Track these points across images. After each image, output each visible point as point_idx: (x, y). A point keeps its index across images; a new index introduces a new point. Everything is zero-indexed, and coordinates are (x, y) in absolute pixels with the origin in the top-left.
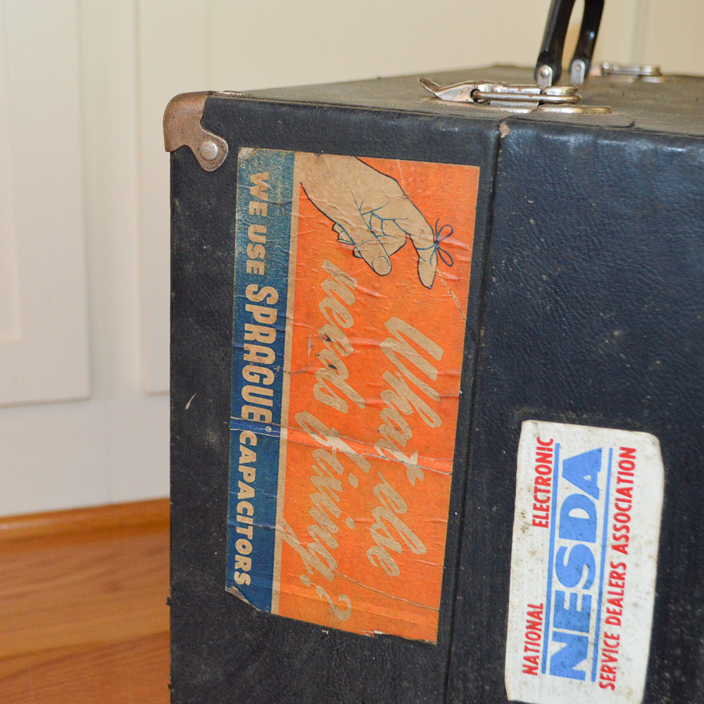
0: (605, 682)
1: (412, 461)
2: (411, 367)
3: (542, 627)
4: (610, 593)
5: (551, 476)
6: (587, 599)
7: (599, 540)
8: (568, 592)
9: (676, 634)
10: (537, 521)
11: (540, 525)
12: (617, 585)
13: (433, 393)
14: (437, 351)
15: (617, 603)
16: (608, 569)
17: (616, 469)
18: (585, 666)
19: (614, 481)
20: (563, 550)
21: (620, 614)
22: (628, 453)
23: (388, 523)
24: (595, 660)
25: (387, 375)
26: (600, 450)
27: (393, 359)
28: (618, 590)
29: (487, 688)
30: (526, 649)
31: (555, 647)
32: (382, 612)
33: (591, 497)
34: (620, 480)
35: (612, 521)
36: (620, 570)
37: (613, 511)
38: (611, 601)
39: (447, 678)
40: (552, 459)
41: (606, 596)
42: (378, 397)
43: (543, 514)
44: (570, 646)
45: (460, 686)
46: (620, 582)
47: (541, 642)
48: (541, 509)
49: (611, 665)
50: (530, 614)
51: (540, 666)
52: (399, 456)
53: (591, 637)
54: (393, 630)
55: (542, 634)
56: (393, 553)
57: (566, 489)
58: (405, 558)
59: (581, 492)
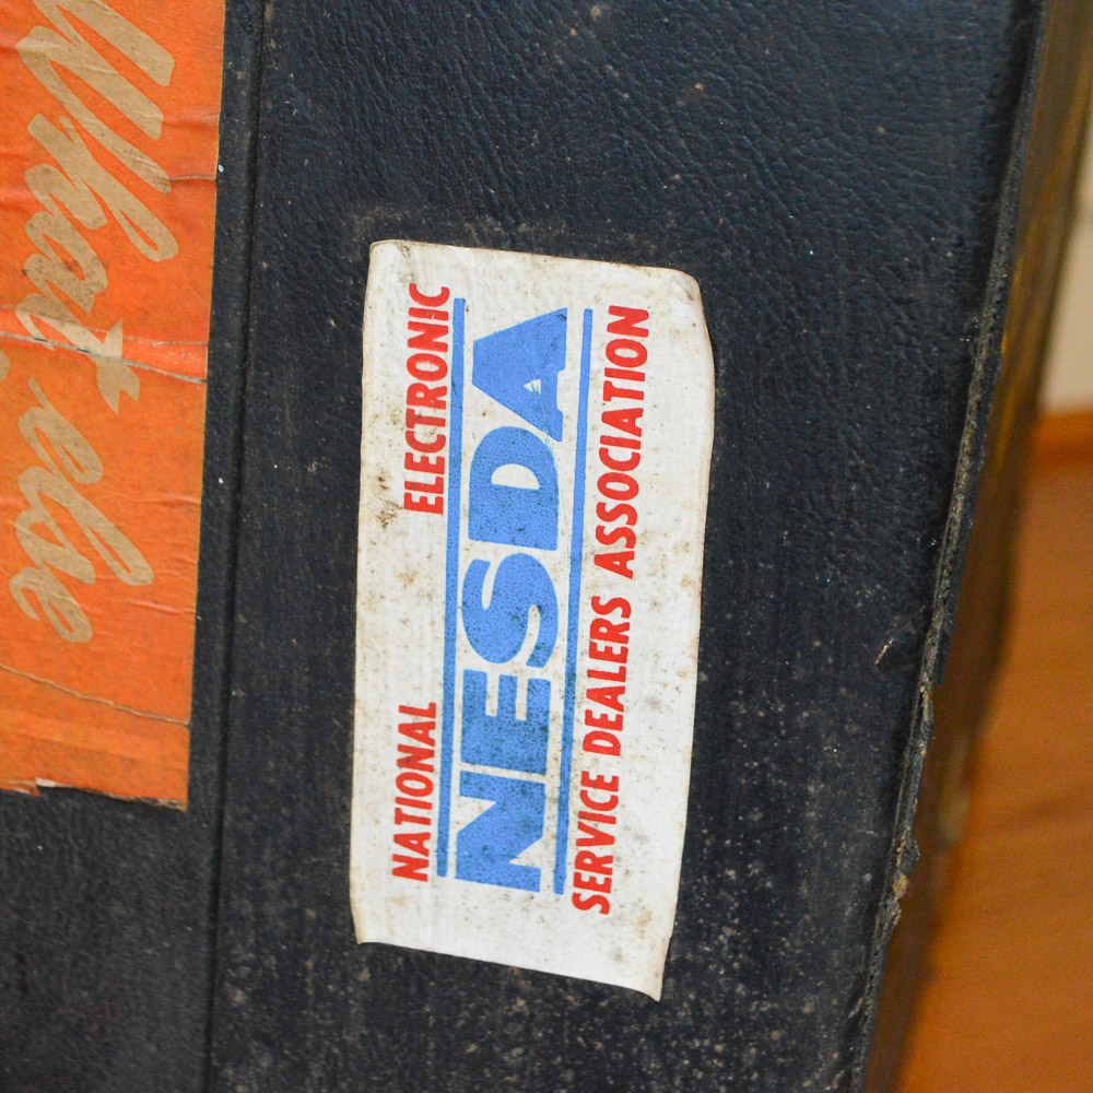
0: (586, 894)
1: (109, 348)
2: (97, 103)
3: (436, 762)
4: (592, 674)
5: (446, 381)
6: (538, 689)
7: (564, 542)
8: (494, 672)
9: (752, 773)
10: (416, 496)
11: (422, 506)
12: (608, 655)
13: (152, 171)
14: (158, 62)
15: (610, 697)
16: (587, 616)
17: (600, 362)
18: (538, 855)
19: (595, 393)
20: (479, 568)
21: (618, 725)
22: (629, 321)
23: (59, 510)
24: (562, 839)
25: (38, 126)
26: (562, 316)
27: (52, 83)
28: (613, 667)
29: (311, 914)
30: (400, 818)
31: (466, 811)
32: (55, 732)
33: (542, 436)
34: (609, 392)
35: (593, 496)
36: (615, 617)
37: (595, 468)
38: (594, 694)
39: (216, 891)
40: (448, 339)
41: (584, 684)
42: (20, 182)
43: (430, 479)
44: (502, 807)
45: (248, 909)
46: (617, 648)
47: (433, 798)
48: (424, 466)
49: (600, 851)
50: (404, 729)
51: (432, 859)
52: (78, 337)
53: (551, 782)
54: (81, 777)
55: (435, 778)
56: (73, 585)
57: (483, 415)
58: (103, 595)
59: (519, 422)
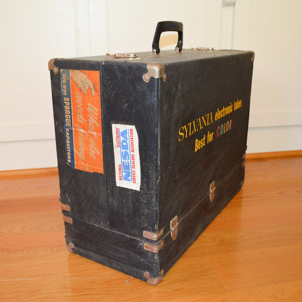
0: (134, 182)
1: (95, 134)
2: (93, 113)
3: (121, 169)
4: (132, 161)
5: (119, 136)
6: (128, 163)
7: (129, 149)
8: (125, 161)
9: (145, 170)
10: (118, 146)
11: (118, 147)
12: (133, 159)
13: (97, 119)
14: (97, 110)
15: (134, 163)
16: (131, 156)
17: (130, 134)
18: (130, 178)
19: (130, 136)
20: (123, 152)
21: (135, 166)
22: (131, 130)
23: (92, 147)
24: (131, 176)
25: (89, 115)
26: (127, 130)
27: (89, 112)
28: (133, 161)
29: (114, 184)
30: (119, 175)
31: (124, 174)
32: (94, 167)
33: (126, 140)
34: (131, 136)
35: (130, 145)
36: (133, 156)
37: (130, 143)
38: (133, 163)
39: (107, 182)
40: (119, 132)
41: (132, 162)
42: (88, 120)
43: (118, 144)
44: (127, 174)
45: (109, 183)
46: (134, 159)
47: (122, 173)
48: (118, 143)
49: (135, 178)
50: (119, 166)
51: (122, 178)
52: (93, 133)
53: (130, 171)
54: (96, 171)
55: (121, 171)
56: (94, 154)
57: (122, 139)
58: (96, 155)
59: (124, 139)
